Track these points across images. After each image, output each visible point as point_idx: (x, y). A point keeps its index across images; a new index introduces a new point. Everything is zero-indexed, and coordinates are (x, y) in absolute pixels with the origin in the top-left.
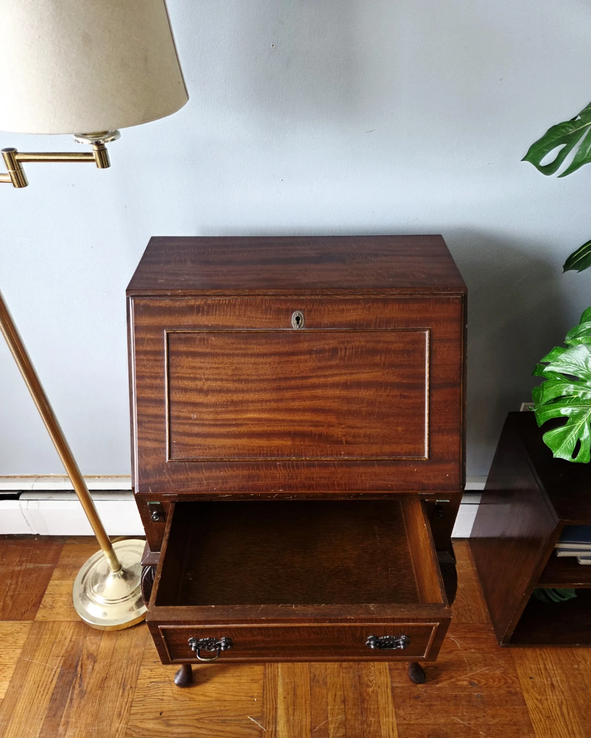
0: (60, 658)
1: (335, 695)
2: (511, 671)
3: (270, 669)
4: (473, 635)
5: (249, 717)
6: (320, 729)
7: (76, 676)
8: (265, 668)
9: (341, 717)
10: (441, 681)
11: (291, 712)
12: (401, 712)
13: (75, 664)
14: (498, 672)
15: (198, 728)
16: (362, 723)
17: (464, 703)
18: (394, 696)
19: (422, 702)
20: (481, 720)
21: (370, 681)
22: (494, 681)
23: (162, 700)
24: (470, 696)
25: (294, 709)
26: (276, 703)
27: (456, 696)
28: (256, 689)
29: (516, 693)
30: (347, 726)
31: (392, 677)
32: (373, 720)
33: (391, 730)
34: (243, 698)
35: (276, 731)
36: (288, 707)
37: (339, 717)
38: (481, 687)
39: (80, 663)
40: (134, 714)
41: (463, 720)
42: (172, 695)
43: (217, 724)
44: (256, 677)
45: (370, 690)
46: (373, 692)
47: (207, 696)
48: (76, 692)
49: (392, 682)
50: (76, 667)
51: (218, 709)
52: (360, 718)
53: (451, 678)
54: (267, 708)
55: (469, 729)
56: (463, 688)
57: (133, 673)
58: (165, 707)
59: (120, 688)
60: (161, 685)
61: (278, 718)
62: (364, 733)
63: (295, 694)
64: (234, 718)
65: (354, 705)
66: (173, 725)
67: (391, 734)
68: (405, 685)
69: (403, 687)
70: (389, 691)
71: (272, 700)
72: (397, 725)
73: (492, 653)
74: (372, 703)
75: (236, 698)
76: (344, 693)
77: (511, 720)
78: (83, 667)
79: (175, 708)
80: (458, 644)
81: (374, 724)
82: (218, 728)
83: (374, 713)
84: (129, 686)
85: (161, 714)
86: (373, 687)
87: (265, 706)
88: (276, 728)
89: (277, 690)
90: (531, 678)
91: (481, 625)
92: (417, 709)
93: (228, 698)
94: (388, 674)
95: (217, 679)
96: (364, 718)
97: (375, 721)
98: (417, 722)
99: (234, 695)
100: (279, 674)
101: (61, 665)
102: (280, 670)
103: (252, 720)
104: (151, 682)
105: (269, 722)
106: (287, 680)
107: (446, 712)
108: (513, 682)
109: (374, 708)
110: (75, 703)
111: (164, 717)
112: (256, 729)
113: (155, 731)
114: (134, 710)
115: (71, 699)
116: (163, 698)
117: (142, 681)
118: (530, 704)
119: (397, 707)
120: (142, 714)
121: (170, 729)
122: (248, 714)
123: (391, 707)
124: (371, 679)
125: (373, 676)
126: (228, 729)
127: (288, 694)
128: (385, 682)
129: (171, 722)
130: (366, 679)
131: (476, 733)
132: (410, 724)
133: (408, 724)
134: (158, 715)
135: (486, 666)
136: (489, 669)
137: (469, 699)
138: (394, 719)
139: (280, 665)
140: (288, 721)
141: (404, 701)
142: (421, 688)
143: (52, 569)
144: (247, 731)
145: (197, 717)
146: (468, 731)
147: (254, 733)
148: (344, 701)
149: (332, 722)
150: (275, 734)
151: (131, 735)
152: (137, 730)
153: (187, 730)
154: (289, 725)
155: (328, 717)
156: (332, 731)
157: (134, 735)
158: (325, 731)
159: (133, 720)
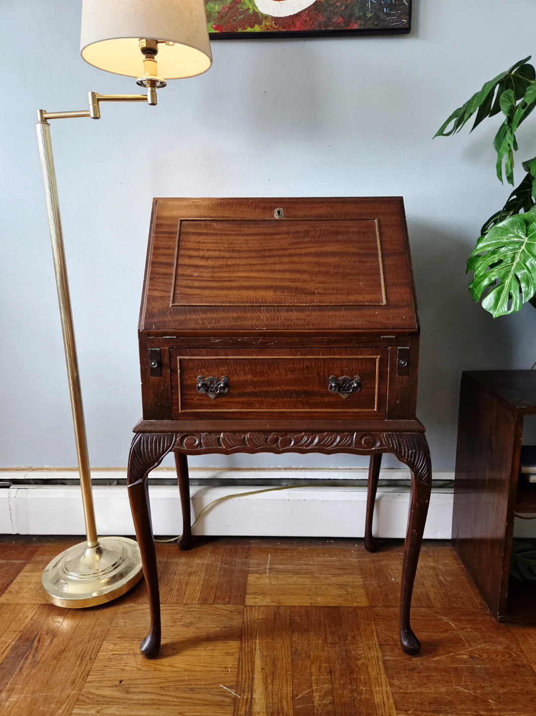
0: (17, 633)
1: (320, 667)
2: (514, 646)
3: (246, 644)
4: (467, 618)
5: (221, 686)
6: (303, 698)
7: (32, 648)
8: (242, 643)
9: (327, 686)
10: (438, 655)
11: (269, 681)
12: (396, 682)
13: (32, 638)
14: (500, 648)
15: (162, 695)
16: (352, 691)
17: (467, 674)
18: (386, 669)
19: (419, 673)
20: (488, 690)
21: (359, 655)
22: (497, 655)
23: (124, 670)
24: (472, 668)
25: (273, 679)
26: (253, 673)
27: (456, 668)
28: (231, 662)
29: (524, 666)
30: (334, 695)
31: (383, 651)
32: (364, 689)
33: (385, 698)
34: (216, 669)
35: (252, 698)
36: (266, 677)
37: (325, 686)
38: (483, 660)
39: (38, 637)
40: (90, 682)
41: (467, 689)
42: (136, 665)
43: (185, 691)
44: (232, 651)
45: (360, 662)
46: (363, 664)
47: (174, 667)
48: (29, 661)
49: (383, 656)
50: (33, 641)
51: (186, 678)
52: (349, 687)
53: (449, 653)
54: (242, 677)
55: (476, 697)
56: (464, 662)
57: (94, 646)
58: (126, 676)
59: (77, 659)
60: (124, 657)
61: (255, 687)
62: (354, 701)
63: (274, 665)
64: (205, 687)
65: (342, 675)
66: (134, 693)
67: (386, 701)
68: (398, 659)
69: (395, 660)
70: (380, 663)
71: (249, 672)
72: (393, 693)
73: (491, 632)
74: (362, 674)
75: (209, 669)
76: (330, 665)
77: (522, 690)
78: (41, 640)
79: (137, 677)
80: (453, 625)
81: (366, 693)
82: (187, 695)
83: (365, 683)
84: (88, 658)
85: (120, 682)
86: (362, 660)
87: (240, 676)
88: (252, 695)
89: (254, 662)
91: (476, 610)
92: (413, 679)
93: (198, 669)
94: (378, 648)
95: (187, 653)
96: (354, 687)
97: (366, 690)
98: (415, 691)
99: (205, 667)
100: (257, 648)
101: (17, 639)
102: (258, 645)
103: (225, 688)
104: (113, 654)
105: (244, 690)
106: (265, 654)
107: (448, 682)
109: (365, 678)
110: (25, 672)
111: (123, 685)
112: (228, 697)
113: (112, 698)
114: (89, 678)
115: (21, 668)
116: (125, 668)
117: (104, 653)
119: (390, 677)
120: (99, 682)
121: (129, 696)
122: (220, 683)
123: (384, 679)
124: (360, 653)
125: (361, 650)
126: (197, 696)
127: (267, 665)
128: (376, 655)
129: (132, 690)
130: (354, 653)
131: (485, 702)
132: (407, 693)
133: (404, 693)
134: (118, 683)
135: (485, 642)
136: (489, 645)
137: (472, 671)
138: (389, 688)
139: (257, 641)
140: (266, 689)
141: (398, 672)
142: (416, 661)
143: (24, 565)
144: (219, 698)
145: (162, 685)
146: (475, 699)
147: (226, 699)
148: (330, 672)
149: (316, 691)
150: (250, 702)
151: (84, 701)
152: (91, 697)
153: (149, 697)
154: (267, 693)
155: (312, 687)
156: (317, 698)
157: (87, 701)
158: (309, 699)
159: (88, 688)
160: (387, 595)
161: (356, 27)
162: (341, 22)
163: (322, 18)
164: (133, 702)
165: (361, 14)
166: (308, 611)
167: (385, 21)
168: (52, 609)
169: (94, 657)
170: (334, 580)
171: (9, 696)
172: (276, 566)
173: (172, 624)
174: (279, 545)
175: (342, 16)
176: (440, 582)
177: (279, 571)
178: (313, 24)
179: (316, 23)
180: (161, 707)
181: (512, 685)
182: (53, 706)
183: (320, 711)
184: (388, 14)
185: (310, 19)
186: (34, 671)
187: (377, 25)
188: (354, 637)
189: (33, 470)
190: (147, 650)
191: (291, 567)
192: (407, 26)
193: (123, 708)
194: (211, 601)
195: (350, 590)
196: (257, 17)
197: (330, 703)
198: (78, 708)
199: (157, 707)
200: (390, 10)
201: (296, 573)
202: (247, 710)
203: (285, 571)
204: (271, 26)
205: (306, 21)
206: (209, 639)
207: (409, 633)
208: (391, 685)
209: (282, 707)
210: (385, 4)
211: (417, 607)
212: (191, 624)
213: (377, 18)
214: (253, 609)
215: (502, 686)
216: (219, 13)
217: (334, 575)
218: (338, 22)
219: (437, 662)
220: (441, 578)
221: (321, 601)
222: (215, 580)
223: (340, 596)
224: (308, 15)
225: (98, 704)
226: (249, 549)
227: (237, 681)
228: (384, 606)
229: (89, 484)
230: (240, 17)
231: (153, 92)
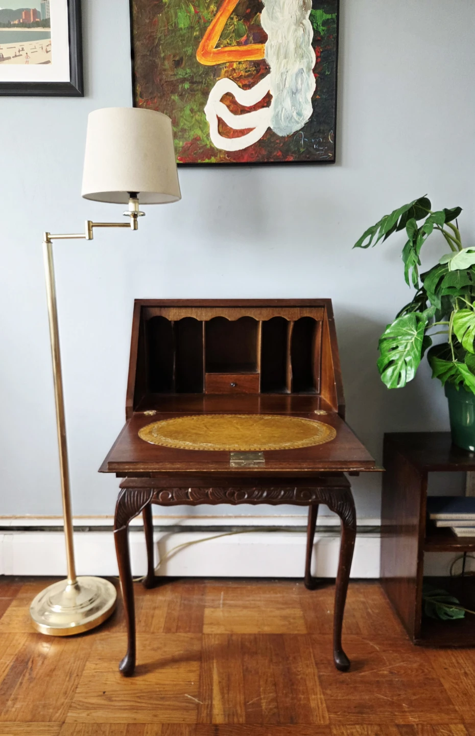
0: (12, 656)
1: (267, 680)
2: (426, 664)
3: (205, 664)
4: (390, 642)
5: (186, 695)
6: (253, 704)
7: (27, 668)
8: (201, 663)
9: (272, 695)
10: (365, 671)
11: (225, 691)
12: (328, 692)
13: (26, 660)
14: (415, 665)
15: (139, 702)
16: (293, 699)
17: (387, 686)
18: (321, 682)
19: (348, 685)
20: (403, 696)
21: (298, 671)
22: (412, 671)
23: (106, 684)
24: (391, 681)
25: (229, 690)
26: (212, 685)
27: (378, 682)
28: (193, 677)
29: (433, 679)
30: (279, 701)
31: (318, 668)
32: (302, 697)
33: (320, 703)
34: (181, 683)
35: (212, 704)
36: (223, 688)
38: (400, 675)
39: (31, 660)
40: (78, 693)
41: (386, 696)
42: (115, 680)
43: (157, 700)
44: (194, 669)
45: (299, 677)
46: (301, 678)
47: (147, 681)
48: (26, 678)
49: (319, 672)
50: (27, 663)
51: (158, 690)
52: (291, 695)
53: (373, 669)
55: (393, 703)
56: (383, 676)
57: (79, 666)
58: (107, 688)
59: (66, 676)
60: (105, 674)
61: (214, 696)
62: (294, 706)
63: (229, 679)
64: (173, 696)
65: (284, 687)
66: (116, 701)
67: (320, 705)
68: (331, 674)
69: (329, 675)
70: (316, 678)
71: (208, 684)
72: (325, 700)
73: (408, 653)
74: (301, 686)
75: (175, 683)
76: (274, 679)
77: (431, 697)
78: (34, 662)
79: (117, 689)
80: (377, 648)
81: (304, 700)
82: (159, 702)
83: (303, 692)
84: (75, 675)
85: (104, 693)
86: (301, 676)
87: (202, 688)
88: (212, 702)
89: (213, 677)
90: (445, 669)
91: (397, 636)
92: (343, 689)
93: (167, 682)
94: (314, 666)
95: (157, 671)
96: (294, 696)
97: (304, 698)
98: (343, 698)
99: (173, 681)
100: (214, 667)
101: (14, 660)
102: (215, 664)
103: (189, 697)
104: (96, 672)
105: (205, 698)
106: (221, 671)
107: (370, 691)
108: (430, 672)
109: (303, 689)
110: (25, 685)
111: (106, 695)
112: (193, 703)
113: (98, 705)
114: (78, 690)
115: (21, 683)
116: (107, 682)
117: (88, 671)
118: (447, 686)
119: (324, 688)
120: (87, 693)
121: (112, 703)
122: (185, 693)
123: (318, 689)
124: (299, 670)
125: (300, 668)
126: (167, 703)
127: (223, 679)
128: (312, 671)
129: (114, 699)
130: (294, 670)
131: (400, 706)
132: (337, 700)
133: (336, 700)
134: (102, 693)
135: (403, 661)
136: (406, 664)
137: (390, 683)
138: (322, 696)
139: (215, 661)
140: (223, 697)
141: (330, 685)
142: (345, 676)
143: (11, 601)
144: (185, 704)
145: (138, 695)
146: (392, 704)
147: (191, 705)
148: (275, 685)
149: (264, 698)
150: (210, 707)
151: (76, 708)
152: (81, 704)
153: (129, 704)
154: (224, 700)
155: (260, 695)
156: (264, 704)
157: (78, 707)
158: (258, 704)
159: (77, 697)
160: (323, 625)
161: (291, 159)
162: (279, 155)
163: (264, 152)
164: (117, 707)
165: (296, 149)
166: (256, 639)
167: (316, 155)
168: (40, 637)
169: (80, 674)
170: (277, 613)
171: (14, 704)
172: (228, 602)
173: (143, 648)
174: (231, 584)
175: (281, 151)
176: (368, 614)
177: (230, 606)
178: (258, 156)
179: (260, 156)
180: (140, 711)
181: (423, 693)
182: (51, 710)
183: (267, 713)
184: (317, 150)
185: (256, 153)
186: (32, 685)
187: (309, 158)
188: (294, 658)
189: (16, 518)
190: (125, 668)
191: (240, 603)
192: (333, 159)
193: (108, 712)
194: (174, 630)
195: (292, 621)
196: (213, 151)
197: (275, 708)
198: (71, 712)
199: (135, 711)
200: (319, 146)
201: (245, 607)
202: (208, 712)
203: (236, 606)
204: (225, 158)
205: (252, 154)
206: (174, 661)
207: (340, 652)
208: (324, 694)
209: (236, 711)
210: (315, 141)
211: (348, 634)
212: (159, 648)
213: (309, 152)
214: (210, 636)
215: (414, 694)
216: (183, 147)
217: (278, 609)
218: (278, 155)
219: (363, 676)
220: (370, 610)
221: (267, 629)
222: (176, 614)
223: (283, 626)
224: (254, 149)
225: (88, 709)
226: (205, 587)
227: (199, 692)
228: (320, 633)
229: (72, 530)
230: (199, 151)
231: (135, 221)
